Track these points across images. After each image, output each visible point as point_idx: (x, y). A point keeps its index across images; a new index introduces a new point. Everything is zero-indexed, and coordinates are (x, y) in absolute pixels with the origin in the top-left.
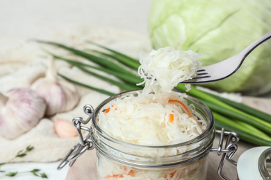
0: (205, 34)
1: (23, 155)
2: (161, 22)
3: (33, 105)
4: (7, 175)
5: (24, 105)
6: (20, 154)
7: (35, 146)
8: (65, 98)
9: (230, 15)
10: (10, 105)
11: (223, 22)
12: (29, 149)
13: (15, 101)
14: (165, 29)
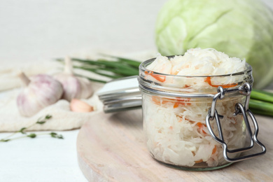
0: (203, 29)
1: (42, 123)
2: (165, 26)
3: (52, 85)
4: (28, 136)
5: (45, 86)
6: (40, 121)
7: (53, 115)
8: (80, 87)
9: (224, 13)
10: (32, 86)
11: (218, 18)
12: (48, 117)
13: (36, 83)
14: (169, 30)
